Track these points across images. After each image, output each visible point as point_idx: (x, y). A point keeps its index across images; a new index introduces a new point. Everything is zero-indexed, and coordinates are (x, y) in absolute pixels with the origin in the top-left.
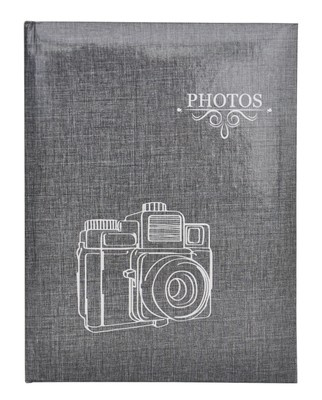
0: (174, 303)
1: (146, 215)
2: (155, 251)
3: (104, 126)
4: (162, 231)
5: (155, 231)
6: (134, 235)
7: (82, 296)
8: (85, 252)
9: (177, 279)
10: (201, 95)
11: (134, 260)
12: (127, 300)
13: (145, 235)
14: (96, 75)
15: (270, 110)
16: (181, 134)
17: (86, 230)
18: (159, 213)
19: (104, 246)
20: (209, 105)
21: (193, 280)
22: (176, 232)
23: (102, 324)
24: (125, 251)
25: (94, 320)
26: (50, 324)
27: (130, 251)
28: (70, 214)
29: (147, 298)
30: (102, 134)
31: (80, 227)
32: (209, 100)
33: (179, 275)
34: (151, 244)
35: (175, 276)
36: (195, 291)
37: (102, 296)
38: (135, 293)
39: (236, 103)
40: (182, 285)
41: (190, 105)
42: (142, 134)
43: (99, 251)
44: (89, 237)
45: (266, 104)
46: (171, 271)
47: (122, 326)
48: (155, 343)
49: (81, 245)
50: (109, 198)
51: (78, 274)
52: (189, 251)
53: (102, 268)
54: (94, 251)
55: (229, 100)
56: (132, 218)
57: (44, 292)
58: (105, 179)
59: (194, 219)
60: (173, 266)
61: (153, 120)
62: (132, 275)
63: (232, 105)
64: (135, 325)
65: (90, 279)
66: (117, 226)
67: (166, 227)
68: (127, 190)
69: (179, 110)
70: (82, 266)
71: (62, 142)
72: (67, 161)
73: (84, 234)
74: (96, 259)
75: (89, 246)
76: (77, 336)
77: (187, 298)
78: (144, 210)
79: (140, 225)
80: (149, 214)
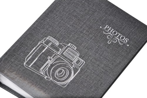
0: (57, 76)
1: (68, 47)
2: (63, 58)
3: (76, 16)
4: (70, 54)
5: (67, 53)
6: (60, 49)
7: (31, 55)
8: (42, 43)
9: (63, 70)
10: (110, 28)
11: (55, 56)
12: (43, 65)
13: (64, 52)
14: (84, 3)
15: (128, 45)
16: (96, 33)
17: (47, 38)
18: (72, 49)
19: (49, 46)
20: (111, 32)
22: (73, 57)
24: (54, 52)
25: (28, 63)
26: (15, 55)
27: (55, 53)
28: (46, 31)
29: (50, 69)
30: (73, 18)
31: (46, 37)
32: (112, 31)
33: (64, 69)
34: (63, 55)
35: (63, 69)
36: (66, 77)
37: (37, 59)
38: (47, 65)
40: (63, 73)
41: (105, 28)
42: (85, 26)
43: (46, 46)
44: (47, 41)
45: (128, 43)
46: (63, 67)
47: (35, 71)
48: (41, 83)
49: (43, 41)
50: (61, 35)
51: (35, 48)
52: (73, 65)
53: (43, 51)
54: (45, 45)
55: (118, 35)
56: (64, 45)
57: (20, 46)
58: (64, 29)
59: (82, 58)
60: (65, 66)
61: (91, 24)
62: (50, 59)
63: (118, 37)
64: (39, 73)
65: (37, 52)
66: (57, 44)
68: (68, 37)
69: (101, 27)
70: (38, 47)
71: (60, 12)
72: (57, 18)
73: (46, 39)
74: (44, 48)
75: (44, 43)
76: (19, 64)
77: (62, 77)
78: (69, 45)
79: (64, 48)
80: (69, 47)
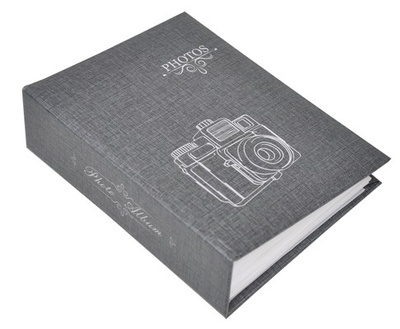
0: (273, 161)
3: (128, 105)
4: (222, 132)
5: (218, 135)
6: (208, 144)
7: (214, 192)
9: (260, 149)
10: (169, 63)
11: (223, 155)
13: (215, 140)
14: (96, 86)
15: (216, 49)
16: (179, 84)
17: (176, 158)
18: (210, 126)
19: (197, 159)
20: (179, 64)
21: (270, 144)
22: (231, 128)
23: (244, 198)
24: (212, 154)
25: (236, 199)
26: (211, 218)
27: (215, 152)
28: (157, 156)
29: (254, 169)
30: (132, 109)
31: (171, 159)
32: (177, 62)
33: (259, 147)
34: (223, 143)
35: (257, 149)
36: (277, 149)
37: (226, 184)
38: (244, 171)
39: (193, 56)
40: (267, 150)
41: (169, 70)
42: (156, 97)
43: (196, 164)
44: (183, 161)
45: (210, 48)
46: (252, 148)
48: (287, 188)
49: (182, 167)
50: (172, 135)
51: (198, 182)
52: (250, 133)
53: (209, 171)
54: (194, 165)
55: (187, 56)
56: (198, 136)
58: (159, 128)
59: (234, 117)
60: (250, 145)
61: (154, 87)
62: (231, 163)
63: (193, 58)
64: (263, 187)
66: (193, 146)
67: (222, 129)
68: (178, 125)
69: (164, 75)
70: (195, 177)
71: (111, 126)
72: (125, 133)
73: (177, 161)
74: (199, 168)
75: (188, 165)
76: (235, 214)
77: (277, 154)
78: (200, 129)
79: (206, 137)
80: (205, 129)
